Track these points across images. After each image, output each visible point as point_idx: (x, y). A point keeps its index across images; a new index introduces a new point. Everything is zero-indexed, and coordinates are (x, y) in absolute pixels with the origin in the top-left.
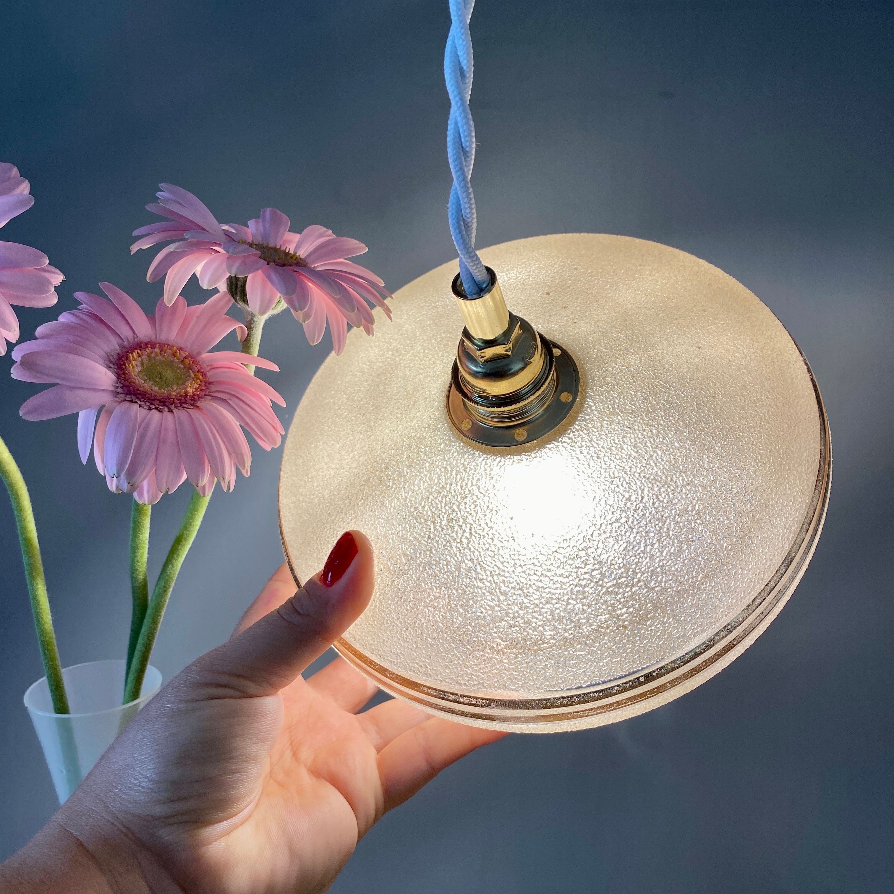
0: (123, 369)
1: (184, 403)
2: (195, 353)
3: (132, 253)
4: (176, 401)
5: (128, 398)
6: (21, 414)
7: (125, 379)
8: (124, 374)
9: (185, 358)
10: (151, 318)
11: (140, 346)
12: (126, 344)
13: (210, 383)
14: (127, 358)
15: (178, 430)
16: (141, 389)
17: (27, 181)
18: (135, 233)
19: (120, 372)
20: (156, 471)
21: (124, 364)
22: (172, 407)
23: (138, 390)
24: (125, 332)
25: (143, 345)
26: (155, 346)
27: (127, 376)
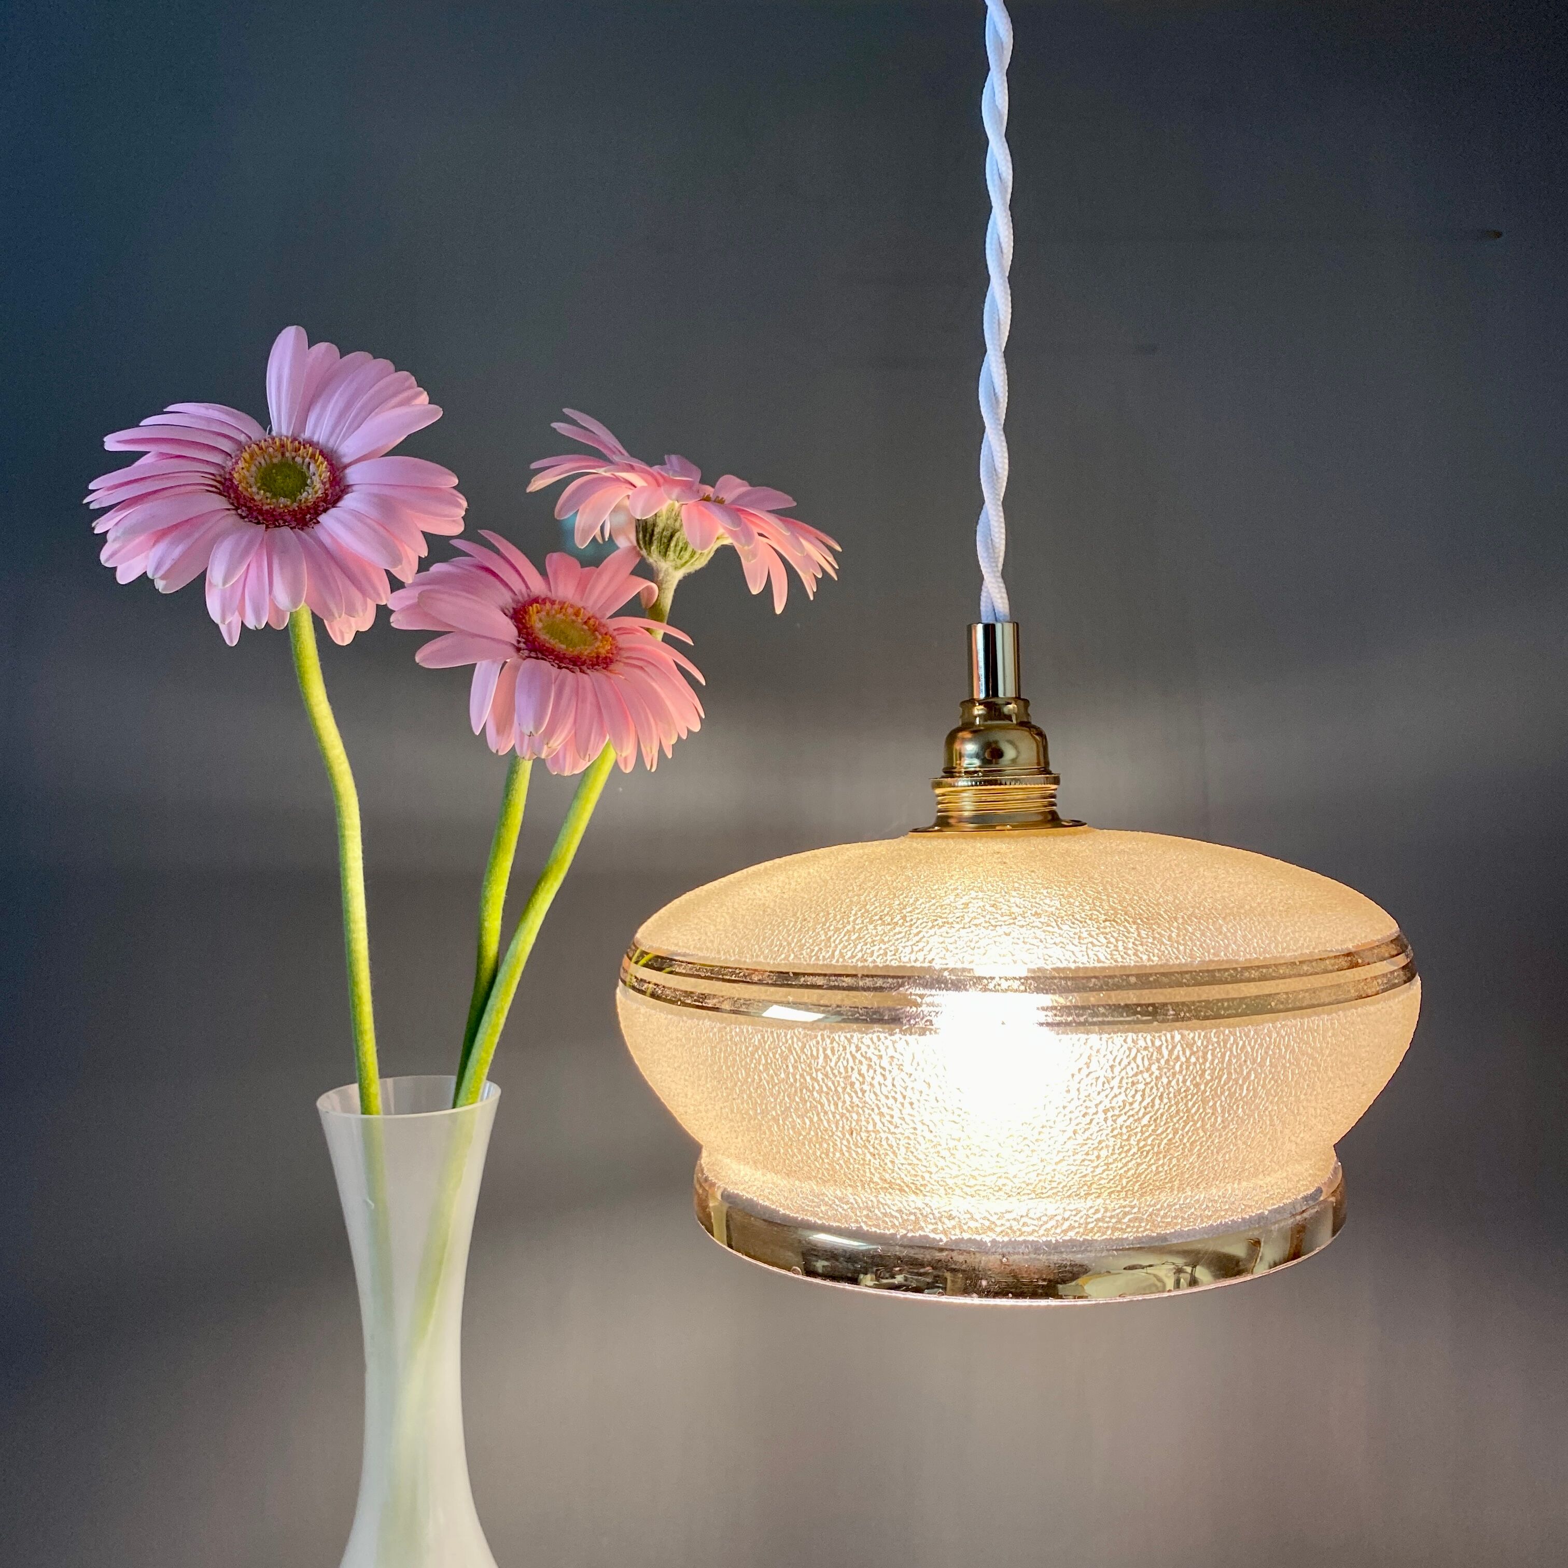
0: (523, 624)
1: (595, 665)
2: (598, 616)
3: (528, 490)
4: (588, 661)
5: (533, 654)
6: (417, 659)
7: (528, 634)
8: (527, 628)
9: (589, 619)
10: (543, 573)
11: (536, 600)
12: (521, 598)
13: (620, 649)
14: (526, 612)
15: (597, 690)
16: (547, 645)
17: (426, 393)
18: (534, 466)
19: (520, 626)
20: (575, 733)
21: (524, 618)
22: (584, 668)
23: (544, 646)
24: (517, 585)
25: (540, 601)
26: (553, 602)
27: (530, 630)
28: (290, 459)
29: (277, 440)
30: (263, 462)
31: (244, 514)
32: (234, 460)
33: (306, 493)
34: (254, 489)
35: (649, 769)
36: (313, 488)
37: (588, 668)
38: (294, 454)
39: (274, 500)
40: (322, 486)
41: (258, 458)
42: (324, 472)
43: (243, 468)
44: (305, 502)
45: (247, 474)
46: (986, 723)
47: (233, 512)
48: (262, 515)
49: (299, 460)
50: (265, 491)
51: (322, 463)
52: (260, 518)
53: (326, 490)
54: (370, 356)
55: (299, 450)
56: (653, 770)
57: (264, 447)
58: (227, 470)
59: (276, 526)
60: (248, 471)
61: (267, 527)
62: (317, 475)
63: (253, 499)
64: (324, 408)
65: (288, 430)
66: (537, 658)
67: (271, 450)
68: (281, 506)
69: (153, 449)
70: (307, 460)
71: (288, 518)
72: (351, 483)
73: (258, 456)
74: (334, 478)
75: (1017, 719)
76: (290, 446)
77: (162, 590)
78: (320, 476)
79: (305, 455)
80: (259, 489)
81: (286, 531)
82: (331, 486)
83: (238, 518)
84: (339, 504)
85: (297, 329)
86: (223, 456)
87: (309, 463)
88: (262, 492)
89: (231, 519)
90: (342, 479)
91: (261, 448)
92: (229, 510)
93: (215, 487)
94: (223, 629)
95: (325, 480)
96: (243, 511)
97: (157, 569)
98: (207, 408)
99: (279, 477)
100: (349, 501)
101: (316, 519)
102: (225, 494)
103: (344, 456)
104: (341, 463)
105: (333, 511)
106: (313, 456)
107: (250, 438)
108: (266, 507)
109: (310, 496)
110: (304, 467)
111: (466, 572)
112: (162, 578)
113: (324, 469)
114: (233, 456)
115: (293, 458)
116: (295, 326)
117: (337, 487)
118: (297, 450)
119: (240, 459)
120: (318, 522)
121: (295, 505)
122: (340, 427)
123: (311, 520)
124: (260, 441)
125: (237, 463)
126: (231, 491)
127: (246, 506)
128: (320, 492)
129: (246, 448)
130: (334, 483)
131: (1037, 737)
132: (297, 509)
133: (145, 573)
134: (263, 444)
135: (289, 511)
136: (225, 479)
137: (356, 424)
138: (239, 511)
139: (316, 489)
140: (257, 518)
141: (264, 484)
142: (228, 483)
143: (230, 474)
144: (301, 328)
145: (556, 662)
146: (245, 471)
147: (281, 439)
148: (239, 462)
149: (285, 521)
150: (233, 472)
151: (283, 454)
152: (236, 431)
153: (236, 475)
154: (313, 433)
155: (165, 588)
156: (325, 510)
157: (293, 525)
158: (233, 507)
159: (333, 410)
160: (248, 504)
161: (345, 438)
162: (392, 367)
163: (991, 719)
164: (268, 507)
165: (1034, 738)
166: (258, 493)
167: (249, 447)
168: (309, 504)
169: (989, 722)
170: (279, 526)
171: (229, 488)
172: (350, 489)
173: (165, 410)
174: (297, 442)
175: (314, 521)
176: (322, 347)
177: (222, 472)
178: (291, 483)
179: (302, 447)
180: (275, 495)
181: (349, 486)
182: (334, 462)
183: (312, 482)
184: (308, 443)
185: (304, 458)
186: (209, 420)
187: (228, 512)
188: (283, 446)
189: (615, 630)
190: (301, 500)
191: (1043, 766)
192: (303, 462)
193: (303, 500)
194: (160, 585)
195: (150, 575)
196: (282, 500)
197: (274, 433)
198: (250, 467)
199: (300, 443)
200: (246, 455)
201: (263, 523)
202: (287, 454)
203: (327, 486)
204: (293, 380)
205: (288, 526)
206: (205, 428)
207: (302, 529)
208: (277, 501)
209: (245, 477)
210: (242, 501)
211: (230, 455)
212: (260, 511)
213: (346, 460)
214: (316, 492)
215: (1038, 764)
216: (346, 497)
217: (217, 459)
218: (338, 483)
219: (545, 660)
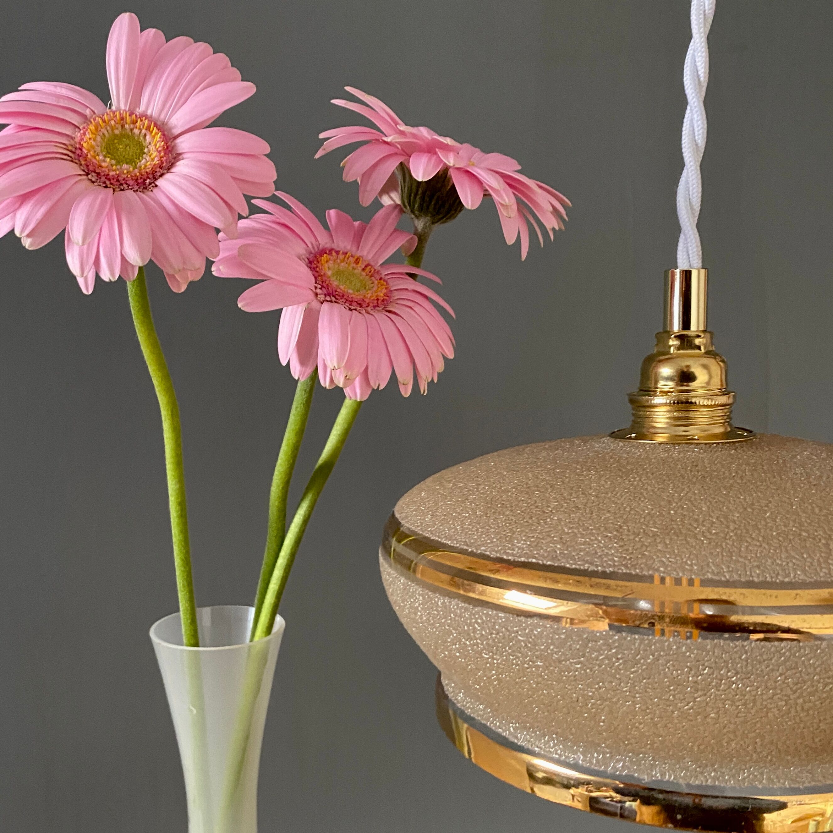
0: (317, 271)
1: (377, 306)
2: (372, 264)
3: (317, 156)
4: (370, 304)
5: (328, 299)
6: (239, 305)
7: (322, 280)
8: (321, 276)
9: (366, 266)
10: (326, 227)
11: (324, 251)
12: (313, 249)
13: (393, 292)
14: (318, 262)
16: (338, 290)
17: (239, 72)
19: (316, 274)
21: (318, 266)
22: (369, 309)
23: (336, 291)
24: (309, 239)
25: (327, 252)
26: (337, 252)
27: (324, 279)
28: (128, 131)
29: (118, 114)
30: (106, 133)
31: (94, 179)
32: (82, 132)
33: (144, 160)
34: (101, 157)
35: (422, 393)
36: (150, 156)
37: (372, 310)
38: (132, 126)
39: (118, 167)
40: (158, 154)
41: (102, 130)
42: (158, 142)
43: (90, 139)
44: (144, 169)
45: (93, 143)
46: (679, 352)
47: (85, 177)
48: (109, 180)
49: (136, 131)
50: (111, 159)
51: (157, 134)
52: (108, 182)
53: (161, 158)
54: (192, 40)
55: (137, 122)
56: (425, 394)
57: (106, 120)
58: (77, 140)
59: (121, 190)
60: (94, 140)
61: (114, 190)
62: (153, 144)
63: (101, 166)
64: (155, 86)
65: (126, 106)
66: (331, 301)
67: (113, 122)
68: (125, 171)
69: (13, 122)
70: (144, 131)
71: (131, 182)
72: (180, 152)
73: (102, 128)
74: (167, 147)
75: (705, 348)
76: (128, 120)
77: (29, 247)
78: (156, 145)
79: (142, 127)
80: (105, 157)
81: (129, 194)
82: (165, 154)
83: (88, 183)
84: (173, 170)
85: (131, 16)
86: (73, 127)
87: (145, 135)
88: (108, 160)
89: (85, 184)
90: (174, 147)
91: (104, 121)
92: (80, 175)
93: (68, 155)
94: (81, 281)
95: (160, 149)
96: (93, 177)
97: (23, 229)
98: (56, 86)
99: (121, 146)
100: (181, 167)
101: (153, 183)
102: (77, 161)
103: (174, 128)
104: (172, 134)
105: (167, 176)
106: (148, 128)
107: (94, 113)
108: (112, 173)
109: (149, 163)
110: (141, 138)
111: (267, 228)
112: (28, 236)
113: (158, 139)
114: (81, 128)
115: (132, 130)
116: (128, 13)
117: (170, 155)
118: (134, 122)
119: (87, 130)
120: (156, 186)
121: (136, 170)
122: (170, 102)
123: (150, 184)
124: (103, 115)
125: (84, 134)
126: (81, 159)
127: (95, 172)
128: (156, 159)
129: (92, 120)
130: (167, 151)
131: (721, 364)
132: (138, 174)
133: (13, 231)
134: (106, 117)
135: (132, 176)
136: (76, 148)
137: (183, 100)
138: (90, 176)
139: (152, 156)
140: (104, 183)
141: (108, 153)
142: (78, 152)
143: (80, 143)
144: (133, 15)
145: (347, 304)
146: (92, 141)
147: (120, 114)
148: (87, 133)
149: (129, 186)
150: (82, 143)
151: (123, 126)
152: (82, 106)
153: (85, 145)
154: (147, 107)
155: (31, 245)
156: (162, 175)
157: (135, 189)
158: (83, 173)
159: (162, 88)
160: (97, 171)
161: (174, 112)
162: (211, 50)
163: (683, 349)
164: (114, 173)
165: (719, 364)
166: (104, 161)
167: (94, 120)
168: (148, 170)
169: (682, 351)
170: (123, 190)
171: (79, 156)
172: (181, 157)
173: (19, 88)
174: (134, 116)
175: (153, 185)
176: (152, 32)
177: (72, 142)
178: (132, 151)
179: (139, 120)
180: (118, 163)
181: (180, 154)
182: (166, 133)
183: (149, 151)
184: (143, 116)
185: (141, 130)
186: (59, 97)
187: (80, 178)
188: (122, 119)
189: (385, 275)
190: (140, 167)
191: (725, 387)
192: (140, 132)
193: (143, 166)
194: (27, 243)
195: (17, 233)
196: (125, 166)
197: (114, 108)
198: (96, 137)
199: (136, 116)
200: (92, 127)
201: (110, 187)
202: (127, 126)
203: (162, 154)
204: (129, 61)
205: (131, 189)
206: (55, 103)
207: (143, 192)
208: (121, 168)
209: (92, 147)
210: (91, 168)
211: (79, 128)
212: (107, 177)
213: (176, 132)
214: (153, 160)
215: (722, 385)
216: (178, 163)
217: (68, 131)
218: (171, 152)
219: (338, 303)
